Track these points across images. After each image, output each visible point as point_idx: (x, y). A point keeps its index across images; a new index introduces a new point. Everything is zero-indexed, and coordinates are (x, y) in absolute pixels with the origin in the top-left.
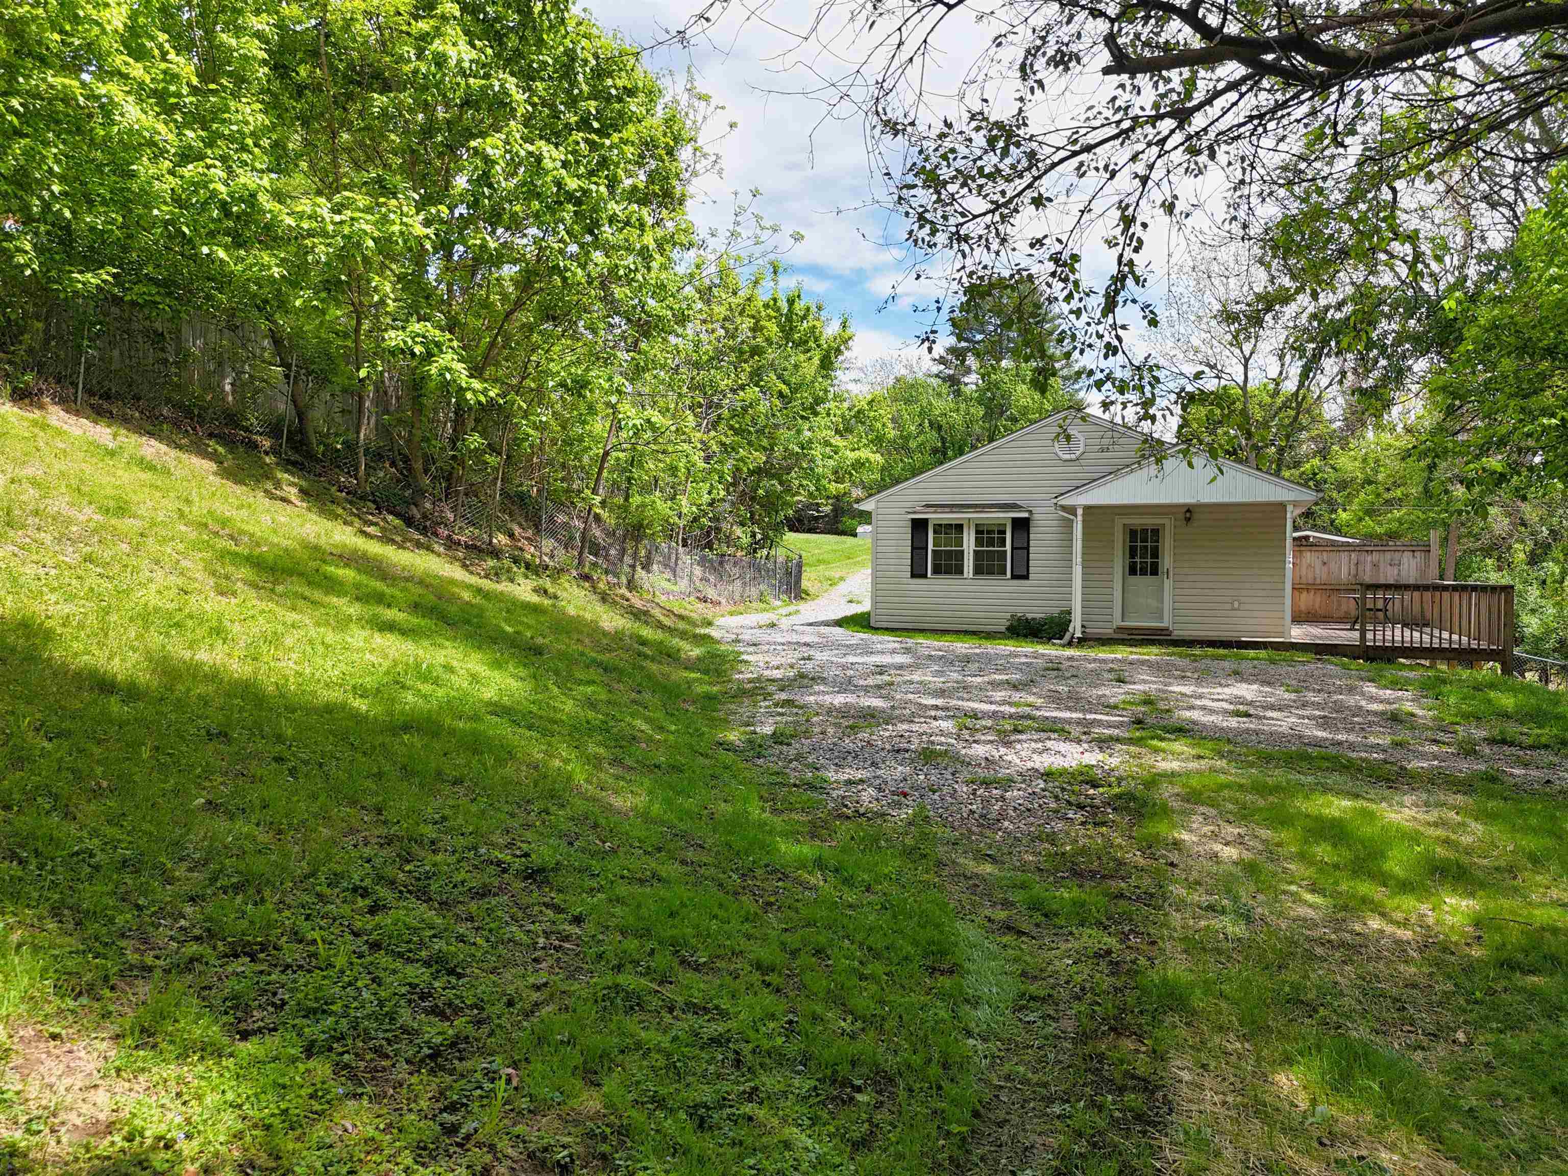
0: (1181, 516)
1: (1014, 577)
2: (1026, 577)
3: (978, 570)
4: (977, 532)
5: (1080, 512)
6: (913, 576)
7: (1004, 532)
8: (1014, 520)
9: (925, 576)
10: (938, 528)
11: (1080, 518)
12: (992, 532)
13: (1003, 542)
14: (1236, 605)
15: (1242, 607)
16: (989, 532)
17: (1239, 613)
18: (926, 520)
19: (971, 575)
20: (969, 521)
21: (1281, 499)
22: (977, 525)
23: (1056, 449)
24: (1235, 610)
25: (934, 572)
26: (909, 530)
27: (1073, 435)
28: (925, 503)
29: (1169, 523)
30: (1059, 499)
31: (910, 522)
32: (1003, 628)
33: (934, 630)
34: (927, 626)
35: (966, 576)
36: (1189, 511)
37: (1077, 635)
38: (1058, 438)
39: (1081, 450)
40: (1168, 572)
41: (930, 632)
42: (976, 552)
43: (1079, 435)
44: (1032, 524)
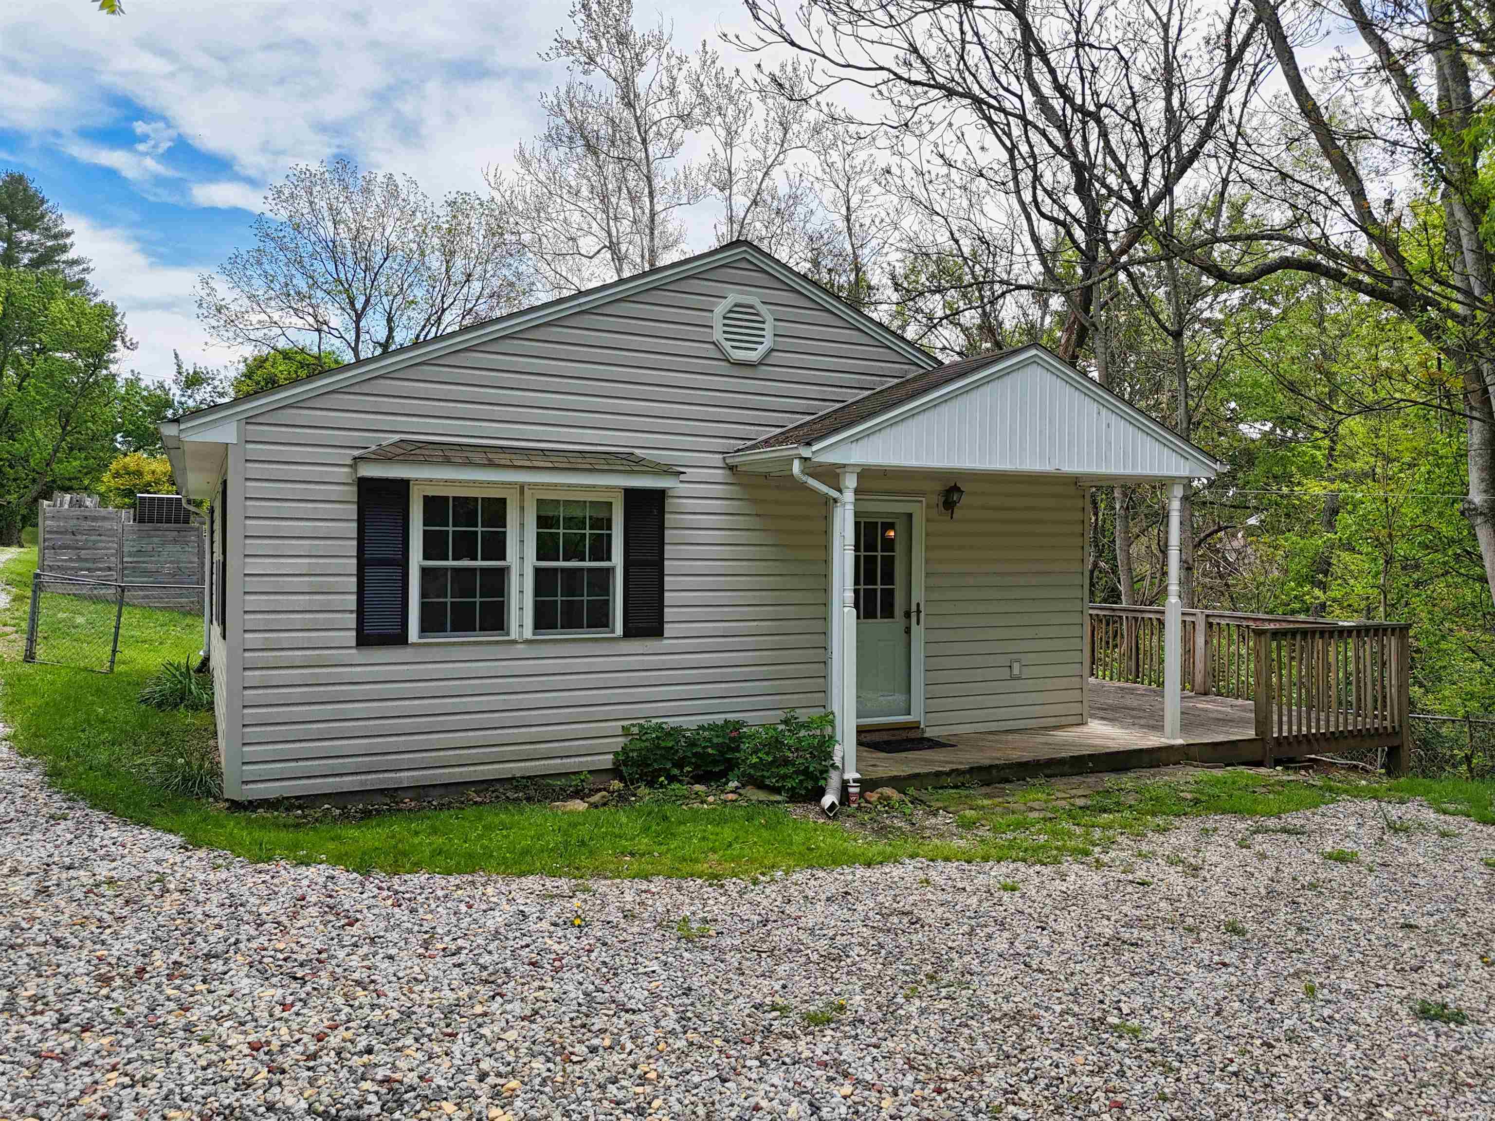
0: (938, 500)
1: (629, 633)
2: (656, 630)
3: (543, 619)
4: (543, 521)
5: (851, 482)
6: (364, 640)
7: (608, 524)
8: (630, 493)
9: (400, 639)
10: (437, 508)
11: (849, 496)
12: (578, 521)
13: (602, 550)
14: (1016, 667)
15: (1027, 672)
16: (570, 521)
17: (1018, 685)
18: (402, 486)
19: (528, 632)
20: (522, 492)
21: (1174, 473)
22: (540, 502)
23: (718, 334)
24: (1013, 678)
25: (425, 628)
26: (352, 510)
27: (752, 307)
28: (397, 437)
29: (919, 511)
30: (815, 448)
31: (355, 489)
32: (606, 761)
33: (424, 787)
34: (406, 778)
35: (514, 635)
36: (956, 489)
37: (851, 775)
38: (721, 307)
39: (768, 342)
40: (919, 611)
41: (410, 794)
42: (538, 571)
43: (763, 309)
44: (670, 504)
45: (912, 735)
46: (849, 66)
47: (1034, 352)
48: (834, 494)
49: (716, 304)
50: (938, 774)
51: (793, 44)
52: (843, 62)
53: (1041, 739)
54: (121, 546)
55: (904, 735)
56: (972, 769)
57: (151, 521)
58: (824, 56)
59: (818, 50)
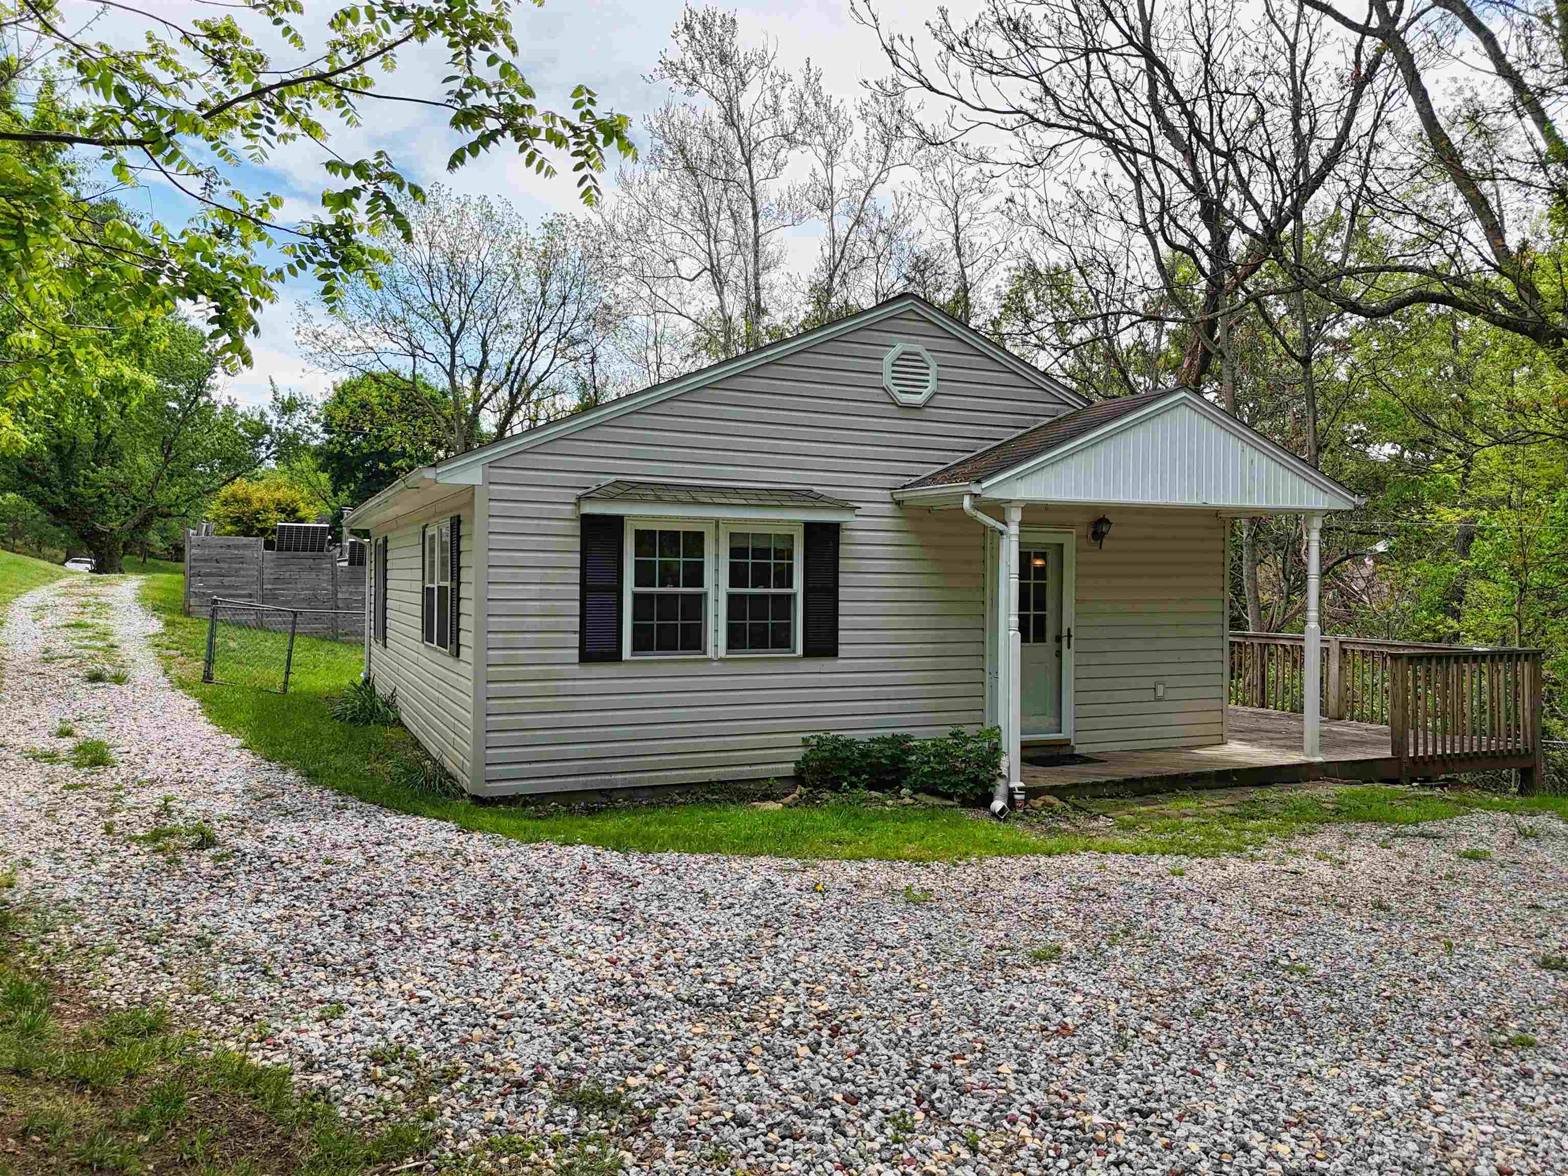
0: (1087, 531)
1: (809, 653)
2: (833, 653)
3: (735, 640)
4: (734, 552)
5: (1016, 516)
6: (586, 657)
7: (790, 554)
8: (809, 527)
9: (616, 657)
10: (644, 538)
11: (1014, 529)
12: (765, 553)
13: (785, 578)
14: (1160, 689)
15: (1171, 694)
16: (757, 553)
17: (1162, 706)
18: (618, 522)
19: (722, 652)
20: (717, 526)
21: (1313, 506)
22: (732, 535)
23: (887, 380)
24: (1158, 700)
25: (637, 647)
26: (576, 543)
27: (917, 354)
28: (613, 478)
29: (1070, 542)
30: (984, 485)
31: (578, 524)
32: (788, 769)
33: (634, 788)
34: (619, 780)
35: (710, 654)
36: (1104, 521)
37: (1016, 784)
38: (890, 355)
39: (931, 387)
40: (1069, 636)
41: (624, 794)
42: (731, 598)
43: (927, 355)
44: (844, 536)
45: (1065, 751)
46: (986, 109)
47: (1183, 394)
48: (1000, 526)
49: (888, 352)
50: (1095, 785)
51: (931, 88)
52: (980, 106)
53: (1184, 756)
54: (261, 572)
55: (1055, 752)
56: (1126, 780)
57: (288, 549)
58: (961, 100)
59: (955, 94)
